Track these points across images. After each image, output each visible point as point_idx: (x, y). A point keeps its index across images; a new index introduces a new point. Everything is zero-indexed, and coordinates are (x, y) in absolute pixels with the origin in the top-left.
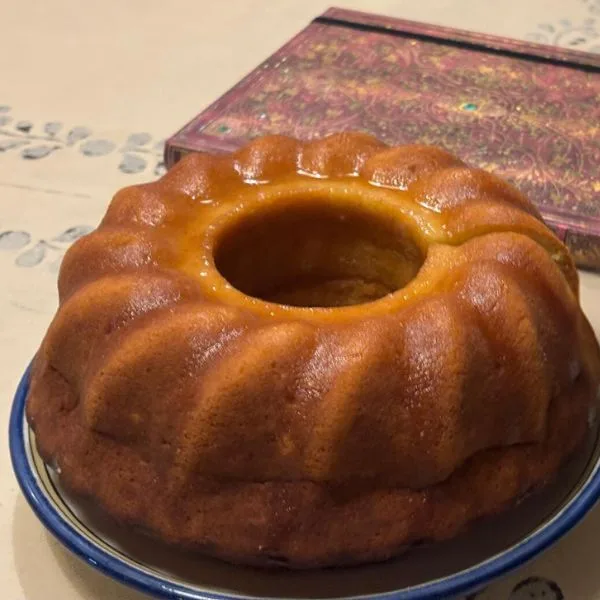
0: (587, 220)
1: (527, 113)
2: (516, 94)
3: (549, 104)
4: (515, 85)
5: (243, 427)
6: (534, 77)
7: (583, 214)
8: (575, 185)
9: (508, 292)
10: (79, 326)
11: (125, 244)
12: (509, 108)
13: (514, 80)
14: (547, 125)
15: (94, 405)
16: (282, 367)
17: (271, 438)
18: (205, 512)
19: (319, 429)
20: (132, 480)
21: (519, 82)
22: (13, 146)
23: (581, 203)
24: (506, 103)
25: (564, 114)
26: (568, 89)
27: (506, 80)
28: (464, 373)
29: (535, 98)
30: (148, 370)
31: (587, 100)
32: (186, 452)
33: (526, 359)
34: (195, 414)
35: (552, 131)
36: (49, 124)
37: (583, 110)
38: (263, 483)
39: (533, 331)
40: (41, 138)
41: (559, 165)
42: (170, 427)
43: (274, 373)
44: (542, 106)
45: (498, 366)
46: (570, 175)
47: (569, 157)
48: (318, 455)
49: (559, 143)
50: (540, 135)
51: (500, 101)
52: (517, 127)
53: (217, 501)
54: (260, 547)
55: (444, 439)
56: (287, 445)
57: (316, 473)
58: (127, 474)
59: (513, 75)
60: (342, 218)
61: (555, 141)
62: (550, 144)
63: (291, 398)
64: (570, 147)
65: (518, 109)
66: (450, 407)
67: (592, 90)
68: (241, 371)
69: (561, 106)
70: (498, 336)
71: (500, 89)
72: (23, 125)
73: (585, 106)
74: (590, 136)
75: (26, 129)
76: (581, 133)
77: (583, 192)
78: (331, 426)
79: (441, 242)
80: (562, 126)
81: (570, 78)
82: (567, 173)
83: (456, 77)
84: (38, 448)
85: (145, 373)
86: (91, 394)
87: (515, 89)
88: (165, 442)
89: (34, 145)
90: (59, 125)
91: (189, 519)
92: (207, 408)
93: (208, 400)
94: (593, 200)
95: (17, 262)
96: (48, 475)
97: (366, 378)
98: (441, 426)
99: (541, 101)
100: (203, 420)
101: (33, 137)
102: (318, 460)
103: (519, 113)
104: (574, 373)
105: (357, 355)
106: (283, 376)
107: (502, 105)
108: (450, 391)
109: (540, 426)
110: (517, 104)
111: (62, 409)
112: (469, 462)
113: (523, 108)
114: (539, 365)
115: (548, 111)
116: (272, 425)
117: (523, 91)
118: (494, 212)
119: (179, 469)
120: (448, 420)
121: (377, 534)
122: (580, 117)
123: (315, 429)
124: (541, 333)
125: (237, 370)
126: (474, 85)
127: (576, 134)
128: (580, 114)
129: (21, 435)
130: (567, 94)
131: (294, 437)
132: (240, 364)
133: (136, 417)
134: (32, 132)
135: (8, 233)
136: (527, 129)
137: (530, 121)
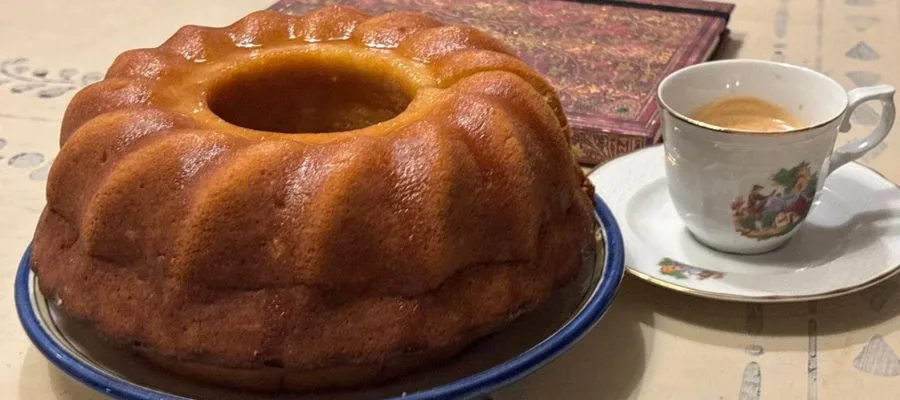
0: (583, 115)
1: (523, 35)
2: (514, 23)
3: (545, 29)
4: (512, 15)
5: (235, 232)
6: (530, 8)
7: (579, 111)
8: (571, 89)
9: (494, 113)
10: (76, 160)
11: (121, 87)
12: (506, 33)
13: (511, 12)
14: (544, 44)
15: (91, 226)
16: (270, 174)
17: (262, 242)
18: (200, 322)
19: (309, 230)
20: (130, 298)
21: (517, 12)
22: (30, 88)
23: (576, 102)
24: (503, 30)
25: (561, 36)
26: (565, 16)
27: (503, 12)
28: (449, 180)
29: (532, 24)
30: (142, 187)
31: (583, 24)
32: (179, 260)
33: (514, 173)
34: (187, 222)
35: (549, 49)
36: (64, 71)
37: (579, 32)
38: (256, 290)
39: (521, 149)
40: (55, 82)
41: (555, 74)
42: (164, 239)
43: (264, 180)
44: (539, 30)
45: (485, 180)
46: (566, 82)
47: (564, 68)
48: (309, 255)
49: (555, 57)
50: (536, 53)
51: (498, 28)
52: (514, 47)
53: (212, 309)
54: (255, 353)
55: (434, 242)
56: (277, 249)
57: (307, 274)
58: (124, 293)
59: (511, 8)
60: (335, 79)
61: (552, 56)
62: (547, 59)
63: (281, 204)
64: (566, 60)
65: (515, 33)
66: (438, 211)
67: (588, 16)
68: (231, 177)
69: (557, 29)
70: (485, 152)
71: (498, 19)
72: (41, 72)
73: (581, 28)
74: (586, 51)
75: (42, 75)
76: (577, 49)
77: (578, 94)
78: (319, 227)
79: (428, 86)
80: (558, 44)
81: (567, 8)
82: (563, 80)
83: (454, 12)
84: (40, 289)
85: (138, 188)
86: (88, 216)
87: (512, 18)
88: (160, 255)
89: (50, 86)
90: (74, 71)
91: (185, 329)
92: (198, 214)
93: (199, 207)
94: (589, 100)
95: (31, 176)
96: (52, 319)
97: (353, 181)
98: (429, 230)
99: (536, 26)
100: (196, 226)
101: (49, 81)
102: (308, 260)
103: (516, 36)
104: (565, 205)
105: (344, 161)
106: (272, 183)
107: (500, 31)
108: (438, 196)
109: (531, 243)
110: (514, 29)
111: (62, 247)
112: (459, 272)
113: (520, 32)
114: (527, 181)
115: (544, 33)
116: (262, 229)
117: (520, 19)
118: (481, 57)
119: (173, 279)
120: (436, 224)
121: (371, 339)
122: (576, 37)
123: (304, 231)
124: (529, 155)
125: (226, 177)
126: (473, 17)
127: (571, 50)
128: (576, 34)
129: (27, 288)
130: (562, 20)
131: (285, 240)
132: (230, 171)
133: (131, 234)
134: (48, 77)
135: (23, 155)
136: (523, 48)
137: (526, 42)
